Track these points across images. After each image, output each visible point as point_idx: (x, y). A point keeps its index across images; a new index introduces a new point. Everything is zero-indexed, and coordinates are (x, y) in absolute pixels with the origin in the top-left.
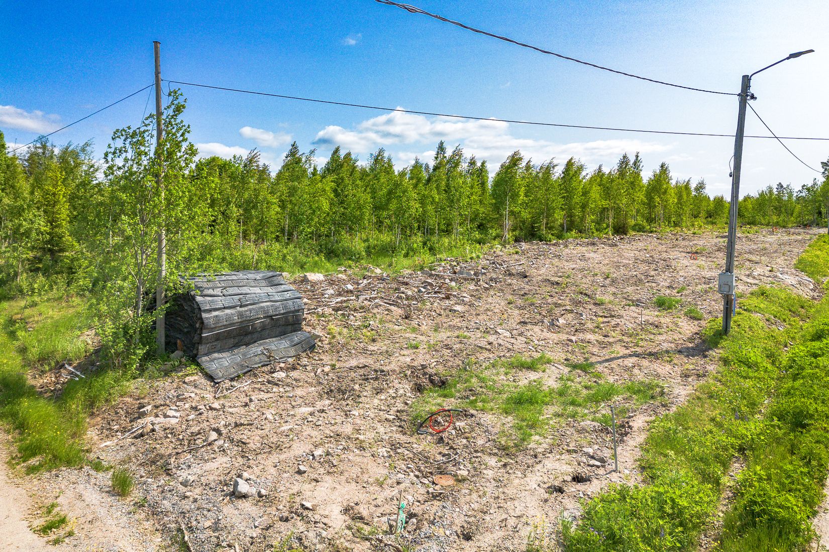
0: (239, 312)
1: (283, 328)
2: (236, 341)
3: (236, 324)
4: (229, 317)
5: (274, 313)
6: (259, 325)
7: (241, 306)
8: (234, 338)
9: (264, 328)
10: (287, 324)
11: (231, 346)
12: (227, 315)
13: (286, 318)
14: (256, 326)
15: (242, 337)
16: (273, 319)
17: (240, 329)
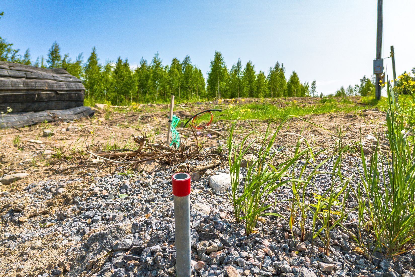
0: (24, 82)
1: (68, 103)
2: (24, 106)
3: (23, 91)
4: (15, 84)
5: (58, 89)
6: (45, 95)
7: (27, 78)
8: (22, 103)
9: (50, 99)
10: (71, 100)
11: (20, 110)
12: (12, 81)
13: (70, 95)
14: (42, 96)
15: (30, 104)
16: (58, 94)
17: (27, 95)
